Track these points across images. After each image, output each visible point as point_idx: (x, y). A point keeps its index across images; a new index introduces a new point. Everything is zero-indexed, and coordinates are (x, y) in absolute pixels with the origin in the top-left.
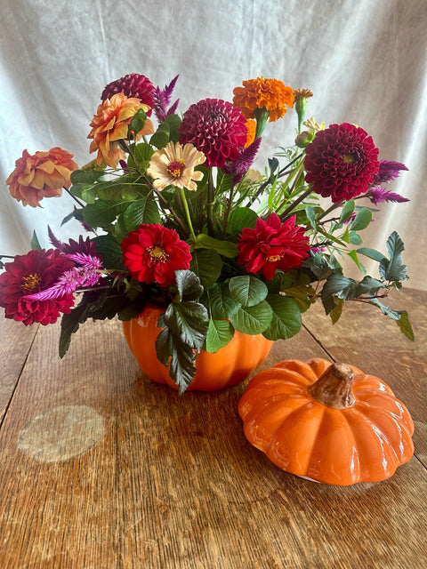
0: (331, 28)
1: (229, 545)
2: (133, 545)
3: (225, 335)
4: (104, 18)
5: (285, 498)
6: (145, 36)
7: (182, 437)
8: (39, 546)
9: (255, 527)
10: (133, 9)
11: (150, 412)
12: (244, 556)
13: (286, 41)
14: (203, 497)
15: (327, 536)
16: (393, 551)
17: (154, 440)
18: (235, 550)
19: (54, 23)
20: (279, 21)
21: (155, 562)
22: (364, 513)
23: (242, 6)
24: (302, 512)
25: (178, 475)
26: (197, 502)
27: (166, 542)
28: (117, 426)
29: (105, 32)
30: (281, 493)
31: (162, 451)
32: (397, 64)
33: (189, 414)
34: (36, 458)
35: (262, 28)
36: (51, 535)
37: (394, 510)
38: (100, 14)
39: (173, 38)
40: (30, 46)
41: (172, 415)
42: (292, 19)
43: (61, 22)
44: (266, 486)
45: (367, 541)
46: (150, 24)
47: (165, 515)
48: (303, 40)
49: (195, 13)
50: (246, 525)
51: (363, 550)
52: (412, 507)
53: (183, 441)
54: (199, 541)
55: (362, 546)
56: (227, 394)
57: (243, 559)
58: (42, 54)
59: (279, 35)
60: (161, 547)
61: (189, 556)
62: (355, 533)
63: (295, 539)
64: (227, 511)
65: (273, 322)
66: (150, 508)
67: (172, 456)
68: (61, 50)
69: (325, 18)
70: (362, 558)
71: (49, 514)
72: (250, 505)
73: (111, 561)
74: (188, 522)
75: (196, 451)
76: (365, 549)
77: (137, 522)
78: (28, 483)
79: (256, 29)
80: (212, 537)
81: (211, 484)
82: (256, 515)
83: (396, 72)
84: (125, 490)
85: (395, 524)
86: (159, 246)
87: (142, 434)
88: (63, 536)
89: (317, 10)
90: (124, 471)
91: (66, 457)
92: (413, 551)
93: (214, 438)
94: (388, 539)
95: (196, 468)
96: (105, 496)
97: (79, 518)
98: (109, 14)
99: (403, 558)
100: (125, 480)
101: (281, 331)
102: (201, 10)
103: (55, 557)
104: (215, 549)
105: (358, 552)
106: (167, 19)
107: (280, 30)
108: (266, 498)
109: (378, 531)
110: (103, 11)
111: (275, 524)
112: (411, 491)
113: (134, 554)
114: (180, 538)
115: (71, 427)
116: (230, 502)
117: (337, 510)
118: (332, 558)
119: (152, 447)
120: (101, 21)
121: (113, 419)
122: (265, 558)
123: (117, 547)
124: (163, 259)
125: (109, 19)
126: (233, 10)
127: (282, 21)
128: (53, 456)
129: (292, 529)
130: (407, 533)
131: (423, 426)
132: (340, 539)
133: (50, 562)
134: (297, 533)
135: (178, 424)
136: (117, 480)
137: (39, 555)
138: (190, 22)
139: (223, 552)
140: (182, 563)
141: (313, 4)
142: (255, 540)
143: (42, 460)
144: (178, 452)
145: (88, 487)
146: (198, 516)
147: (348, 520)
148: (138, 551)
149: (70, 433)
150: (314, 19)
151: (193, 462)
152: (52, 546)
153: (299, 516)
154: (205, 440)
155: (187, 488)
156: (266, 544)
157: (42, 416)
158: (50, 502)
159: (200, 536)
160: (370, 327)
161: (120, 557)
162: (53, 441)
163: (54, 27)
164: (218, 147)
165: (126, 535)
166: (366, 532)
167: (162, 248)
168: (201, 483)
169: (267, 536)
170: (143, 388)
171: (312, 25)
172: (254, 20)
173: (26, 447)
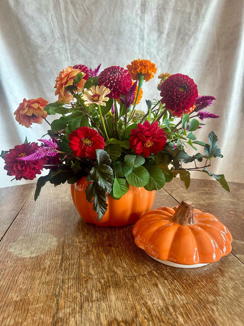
0: (184, 53)
1: (121, 295)
2: (66, 295)
3: (124, 188)
4: (70, 50)
5: (157, 275)
6: (90, 58)
7: (100, 247)
8: (13, 294)
9: (138, 288)
10: (83, 45)
11: (83, 236)
12: (130, 301)
13: (161, 59)
14: (109, 274)
15: (179, 292)
16: (218, 299)
17: (84, 248)
18: (125, 298)
19: (45, 53)
20: (157, 50)
21: (78, 302)
22: (202, 281)
23: (138, 44)
24: (166, 281)
25: (96, 264)
26: (105, 276)
27: (85, 293)
28: (64, 242)
29: (70, 56)
30: (154, 272)
31: (88, 253)
32: (219, 69)
33: (105, 237)
34: (17, 255)
35: (148, 53)
36: (21, 289)
37: (220, 280)
38: (68, 48)
39: (104, 58)
40: (33, 64)
41: (96, 237)
42: (164, 49)
43: (49, 52)
44: (146, 269)
45: (203, 295)
46: (93, 53)
47: (86, 281)
48: (170, 59)
49: (114, 47)
50: (133, 286)
51: (200, 298)
52: (231, 278)
53: (100, 249)
54: (104, 293)
55: (200, 297)
56: (128, 228)
57: (129, 302)
58: (39, 67)
59: (157, 57)
60: (82, 296)
61: (98, 300)
62: (196, 291)
63: (160, 293)
64: (122, 280)
65: (150, 181)
66: (78, 278)
67: (94, 255)
68: (48, 65)
69: (180, 48)
70: (200, 302)
71: (21, 280)
72: (135, 277)
73: (53, 302)
74: (99, 285)
75: (107, 253)
76: (202, 298)
77: (70, 285)
78: (11, 267)
79: (145, 54)
80: (112, 292)
81: (114, 267)
82: (139, 282)
83: (219, 73)
84: (65, 270)
85: (221, 287)
86: (87, 137)
87: (78, 245)
88: (27, 290)
89: (176, 44)
90: (65, 262)
91: (34, 255)
92: (230, 299)
93: (118, 247)
94: (216, 294)
95: (106, 261)
96: (53, 273)
97: (37, 282)
98: (72, 48)
99: (224, 302)
100: (65, 266)
101: (154, 185)
102: (118, 45)
103: (21, 300)
104: (113, 298)
105: (197, 299)
106: (101, 50)
107: (157, 54)
108: (145, 275)
109: (210, 289)
110: (69, 47)
111: (150, 286)
112: (231, 272)
113: (66, 299)
114: (94, 292)
115: (39, 242)
116: (124, 276)
117: (186, 280)
118: (181, 302)
119: (83, 251)
120: (68, 51)
121: (62, 239)
122: (142, 302)
123: (57, 296)
124: (90, 144)
125: (72, 51)
126: (133, 45)
127: (158, 50)
128: (26, 254)
129: (159, 288)
130: (227, 291)
131: (240, 242)
132: (187, 293)
133: (18, 302)
134: (162, 290)
135: (99, 241)
136: (61, 265)
137: (12, 298)
138: (112, 52)
139: (118, 298)
140: (94, 303)
141: (174, 42)
142: (136, 293)
143: (20, 256)
144: (97, 254)
145: (45, 269)
146: (105, 282)
147: (192, 285)
148: (69, 298)
149: (38, 245)
150: (175, 49)
151: (105, 258)
152: (20, 294)
153: (164, 283)
154: (113, 248)
155: (100, 270)
156: (143, 295)
157: (23, 238)
158: (22, 275)
159: (105, 291)
160: (212, 199)
161: (58, 300)
162: (28, 248)
163: (45, 54)
164: (116, 86)
165: (63, 290)
166: (203, 290)
167: (89, 138)
168: (109, 267)
169: (144, 291)
170: (81, 226)
171: (174, 52)
172: (145, 50)
173: (12, 250)
